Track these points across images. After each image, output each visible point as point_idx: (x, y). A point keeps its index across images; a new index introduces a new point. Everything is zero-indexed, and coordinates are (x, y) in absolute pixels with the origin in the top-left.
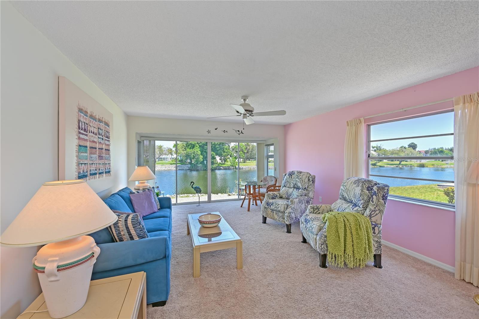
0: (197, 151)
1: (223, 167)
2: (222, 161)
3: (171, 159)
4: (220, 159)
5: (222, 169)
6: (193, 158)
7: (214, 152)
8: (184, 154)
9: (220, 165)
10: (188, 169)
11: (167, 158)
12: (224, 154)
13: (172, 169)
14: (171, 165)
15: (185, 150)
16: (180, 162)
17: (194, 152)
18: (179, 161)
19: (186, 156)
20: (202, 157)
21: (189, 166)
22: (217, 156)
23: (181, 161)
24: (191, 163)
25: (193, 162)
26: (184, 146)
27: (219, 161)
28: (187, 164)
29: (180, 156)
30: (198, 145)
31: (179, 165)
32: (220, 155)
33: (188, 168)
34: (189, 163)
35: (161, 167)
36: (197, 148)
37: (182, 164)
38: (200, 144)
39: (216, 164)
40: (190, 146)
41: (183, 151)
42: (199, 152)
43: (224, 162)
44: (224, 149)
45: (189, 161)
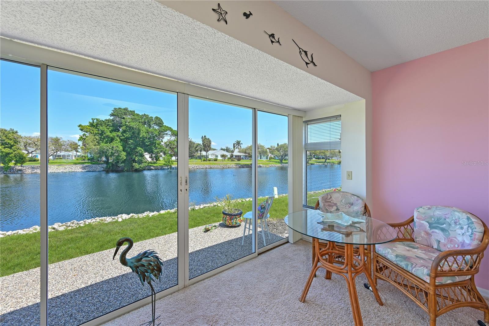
0: (117, 147)
1: (154, 167)
2: (152, 160)
3: (75, 157)
4: (150, 157)
5: (153, 169)
6: (111, 156)
7: (142, 148)
8: (97, 151)
9: (150, 164)
10: (103, 171)
11: (69, 156)
12: (155, 150)
13: (76, 171)
14: (74, 166)
15: (97, 145)
16: (89, 161)
17: (113, 147)
18: (89, 159)
19: (99, 153)
20: (125, 153)
21: (105, 166)
22: (146, 153)
23: (91, 160)
24: (107, 162)
25: (110, 161)
26: (96, 139)
27: (150, 160)
28: (102, 164)
29: (90, 153)
30: (118, 138)
31: (89, 164)
32: (151, 152)
33: (102, 169)
34: (104, 161)
35: (57, 168)
36: (118, 142)
37: (93, 164)
38: (121, 137)
39: (145, 162)
40: (106, 139)
41: (95, 145)
42: (121, 148)
43: (155, 161)
44: (155, 145)
45: (104, 159)
